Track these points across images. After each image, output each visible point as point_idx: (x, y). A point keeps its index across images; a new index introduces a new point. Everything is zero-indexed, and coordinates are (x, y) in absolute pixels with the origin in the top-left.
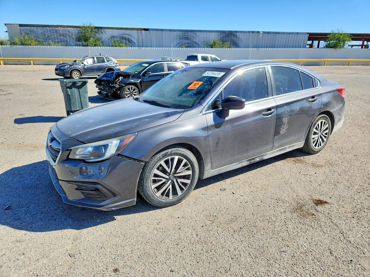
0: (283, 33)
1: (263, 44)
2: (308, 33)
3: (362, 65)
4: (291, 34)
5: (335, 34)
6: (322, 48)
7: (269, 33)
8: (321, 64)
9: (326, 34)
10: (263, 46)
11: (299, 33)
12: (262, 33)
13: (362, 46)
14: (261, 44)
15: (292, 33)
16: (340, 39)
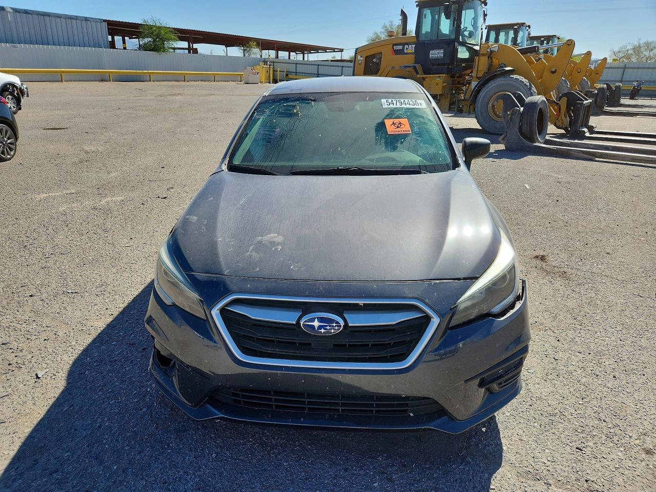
0: (58, 16)
1: (22, 35)
2: (105, 21)
3: (202, 81)
4: (73, 19)
5: (151, 27)
6: (136, 50)
7: (26, 12)
8: (145, 79)
9: (136, 26)
10: (22, 39)
11: (89, 19)
12: (10, 10)
13: (189, 49)
14: (15, 36)
15: (76, 18)
16: (160, 35)
